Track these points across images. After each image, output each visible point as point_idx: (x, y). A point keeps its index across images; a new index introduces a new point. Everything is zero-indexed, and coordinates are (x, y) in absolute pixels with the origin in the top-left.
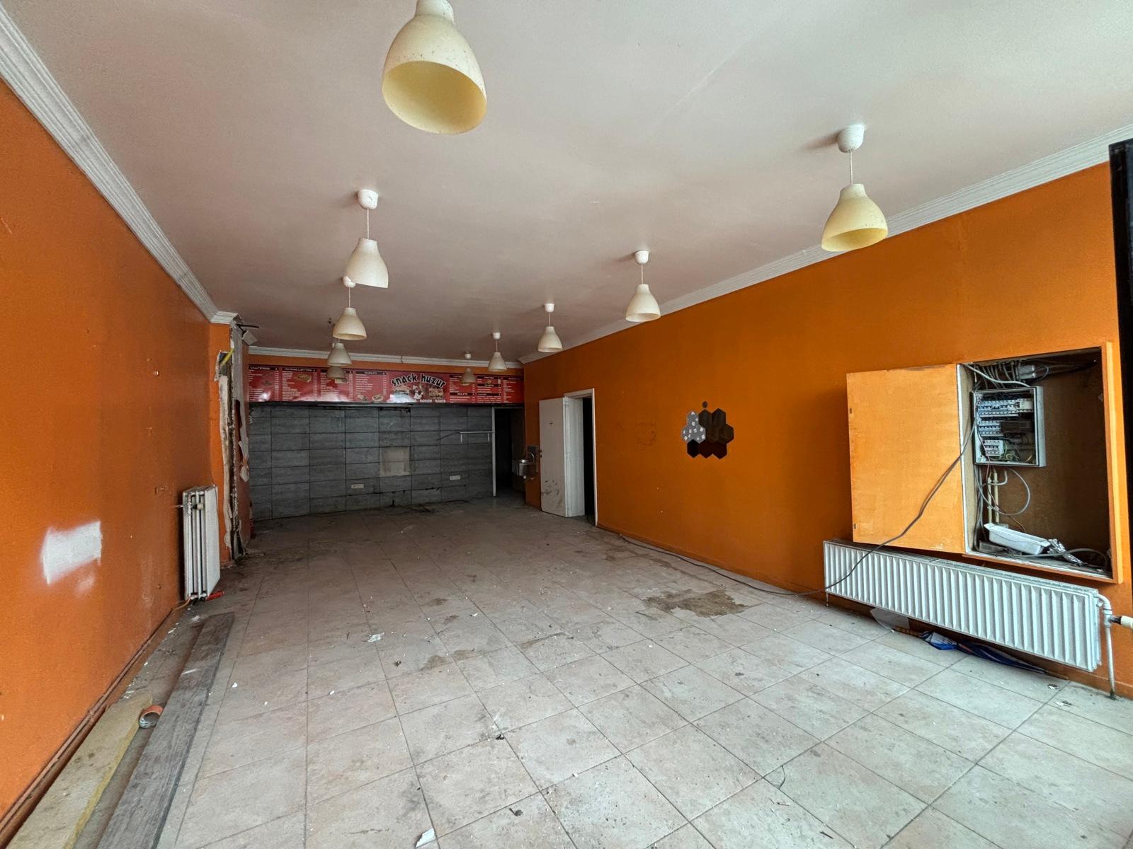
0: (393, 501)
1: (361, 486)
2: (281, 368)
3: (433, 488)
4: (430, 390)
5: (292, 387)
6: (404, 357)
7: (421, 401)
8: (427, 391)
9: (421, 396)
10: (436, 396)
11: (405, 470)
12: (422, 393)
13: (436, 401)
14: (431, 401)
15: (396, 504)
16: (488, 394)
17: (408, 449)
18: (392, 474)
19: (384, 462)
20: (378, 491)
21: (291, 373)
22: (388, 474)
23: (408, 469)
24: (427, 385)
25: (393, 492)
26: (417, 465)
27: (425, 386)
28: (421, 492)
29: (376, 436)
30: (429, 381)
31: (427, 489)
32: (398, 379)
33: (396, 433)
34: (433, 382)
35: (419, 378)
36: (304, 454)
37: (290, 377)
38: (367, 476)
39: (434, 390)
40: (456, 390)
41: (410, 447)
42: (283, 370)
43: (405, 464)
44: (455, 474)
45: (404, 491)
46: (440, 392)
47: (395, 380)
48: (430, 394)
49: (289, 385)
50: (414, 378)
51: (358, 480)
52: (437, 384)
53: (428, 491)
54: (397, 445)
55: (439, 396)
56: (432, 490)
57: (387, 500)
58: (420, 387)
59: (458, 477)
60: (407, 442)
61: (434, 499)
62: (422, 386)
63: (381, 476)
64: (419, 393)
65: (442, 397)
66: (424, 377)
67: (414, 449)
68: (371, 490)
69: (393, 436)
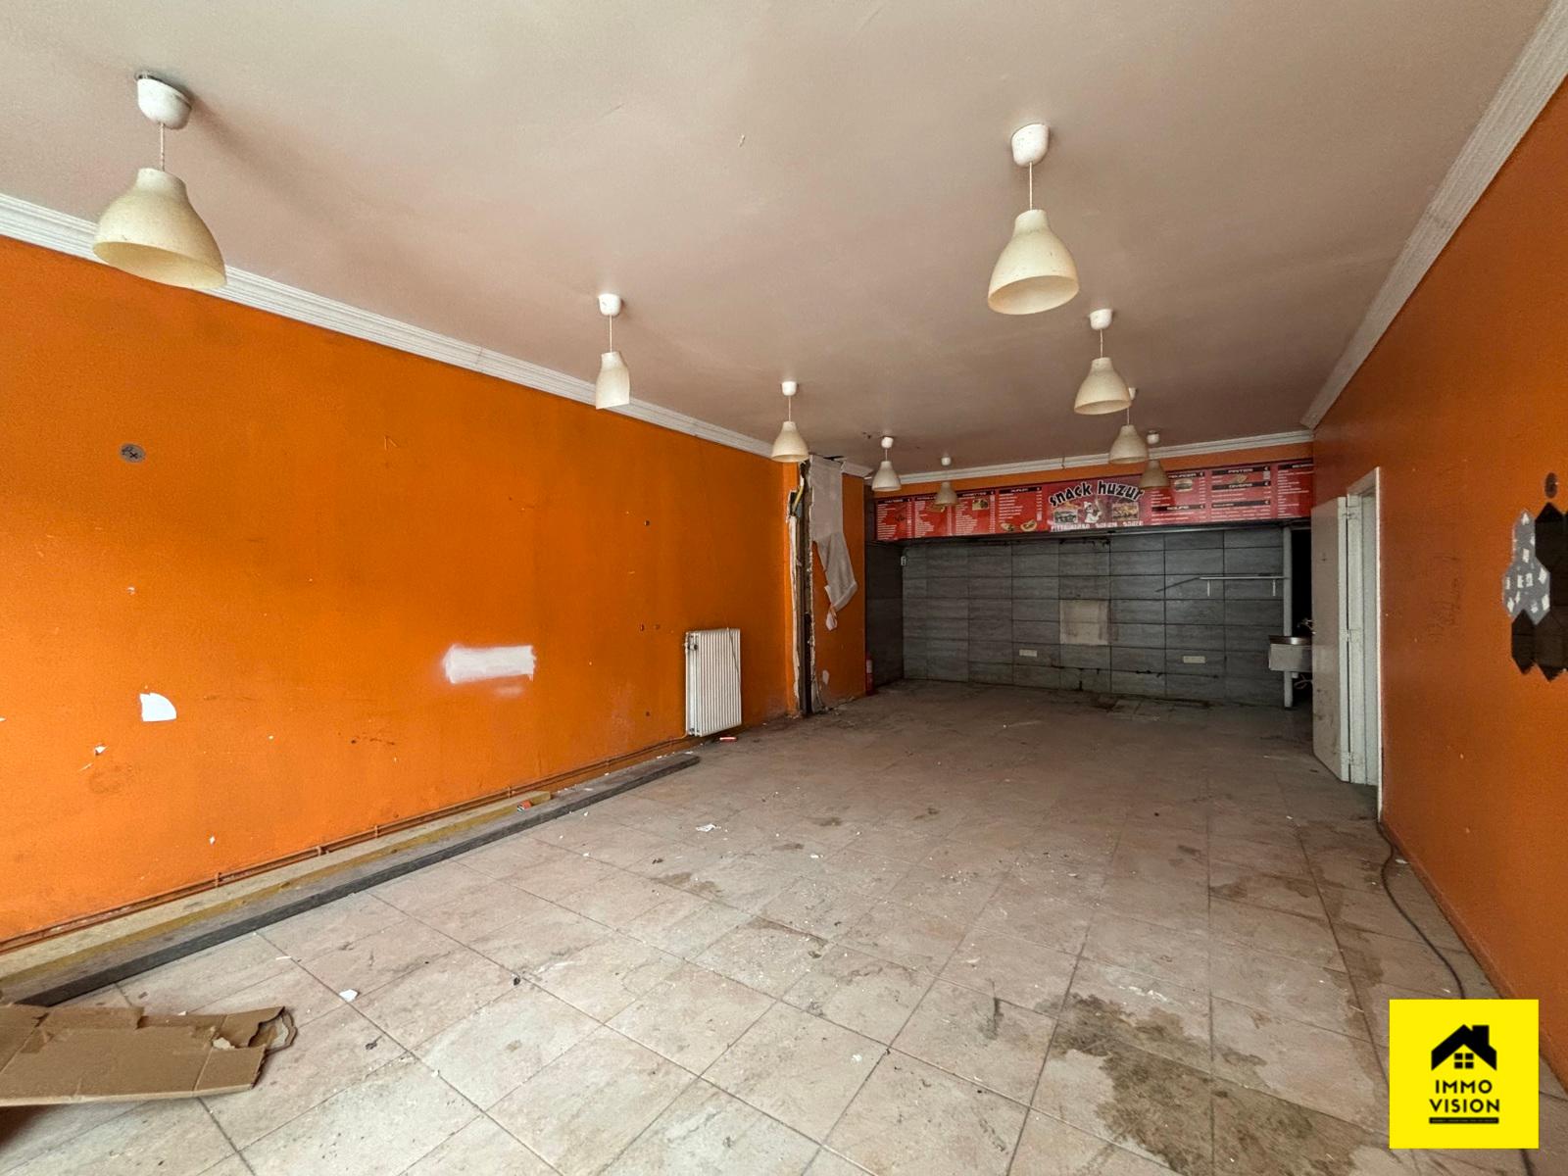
0: (1081, 683)
1: (1034, 654)
2: (913, 499)
3: (1149, 672)
4: (1114, 506)
5: (924, 519)
6: (1066, 459)
7: (1098, 526)
8: (1108, 508)
9: (1097, 518)
10: (1125, 516)
11: (1100, 637)
12: (1099, 514)
13: (1125, 524)
14: (1115, 525)
15: (1084, 688)
16: (1237, 504)
17: (1106, 603)
18: (1079, 640)
19: (1067, 622)
20: (1056, 664)
21: (924, 503)
22: (1074, 641)
23: (1105, 636)
24: (1109, 497)
25: (1081, 669)
26: (1121, 631)
27: (1105, 501)
28: (1127, 675)
29: (1055, 582)
30: (1113, 492)
31: (1138, 672)
32: (1061, 494)
33: (1087, 577)
34: (1120, 493)
35: (1094, 489)
36: (964, 603)
37: (922, 508)
38: (1041, 640)
39: (1120, 505)
40: (1163, 502)
41: (1110, 600)
42: (916, 500)
43: (1101, 629)
44: (1197, 652)
45: (1098, 670)
46: (1131, 508)
47: (1054, 496)
48: (1115, 514)
49: (922, 518)
50: (1086, 490)
51: (1028, 645)
52: (1127, 495)
53: (1141, 676)
54: (1087, 596)
55: (1130, 515)
56: (1148, 676)
57: (1070, 679)
58: (1097, 503)
59: (1201, 660)
60: (1103, 593)
61: (1153, 691)
62: (1101, 502)
63: (1062, 642)
64: (1095, 513)
65: (1135, 516)
66: (1104, 487)
67: (1116, 606)
68: (1047, 660)
69: (1081, 583)
